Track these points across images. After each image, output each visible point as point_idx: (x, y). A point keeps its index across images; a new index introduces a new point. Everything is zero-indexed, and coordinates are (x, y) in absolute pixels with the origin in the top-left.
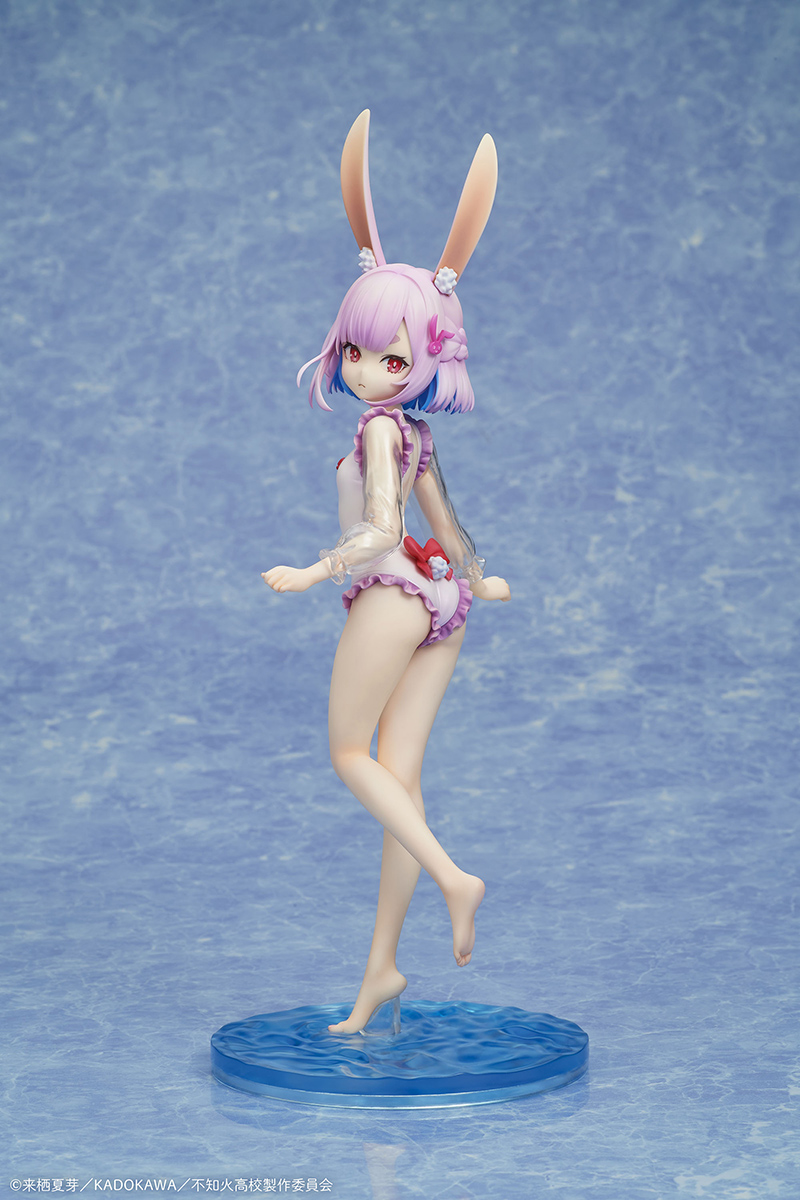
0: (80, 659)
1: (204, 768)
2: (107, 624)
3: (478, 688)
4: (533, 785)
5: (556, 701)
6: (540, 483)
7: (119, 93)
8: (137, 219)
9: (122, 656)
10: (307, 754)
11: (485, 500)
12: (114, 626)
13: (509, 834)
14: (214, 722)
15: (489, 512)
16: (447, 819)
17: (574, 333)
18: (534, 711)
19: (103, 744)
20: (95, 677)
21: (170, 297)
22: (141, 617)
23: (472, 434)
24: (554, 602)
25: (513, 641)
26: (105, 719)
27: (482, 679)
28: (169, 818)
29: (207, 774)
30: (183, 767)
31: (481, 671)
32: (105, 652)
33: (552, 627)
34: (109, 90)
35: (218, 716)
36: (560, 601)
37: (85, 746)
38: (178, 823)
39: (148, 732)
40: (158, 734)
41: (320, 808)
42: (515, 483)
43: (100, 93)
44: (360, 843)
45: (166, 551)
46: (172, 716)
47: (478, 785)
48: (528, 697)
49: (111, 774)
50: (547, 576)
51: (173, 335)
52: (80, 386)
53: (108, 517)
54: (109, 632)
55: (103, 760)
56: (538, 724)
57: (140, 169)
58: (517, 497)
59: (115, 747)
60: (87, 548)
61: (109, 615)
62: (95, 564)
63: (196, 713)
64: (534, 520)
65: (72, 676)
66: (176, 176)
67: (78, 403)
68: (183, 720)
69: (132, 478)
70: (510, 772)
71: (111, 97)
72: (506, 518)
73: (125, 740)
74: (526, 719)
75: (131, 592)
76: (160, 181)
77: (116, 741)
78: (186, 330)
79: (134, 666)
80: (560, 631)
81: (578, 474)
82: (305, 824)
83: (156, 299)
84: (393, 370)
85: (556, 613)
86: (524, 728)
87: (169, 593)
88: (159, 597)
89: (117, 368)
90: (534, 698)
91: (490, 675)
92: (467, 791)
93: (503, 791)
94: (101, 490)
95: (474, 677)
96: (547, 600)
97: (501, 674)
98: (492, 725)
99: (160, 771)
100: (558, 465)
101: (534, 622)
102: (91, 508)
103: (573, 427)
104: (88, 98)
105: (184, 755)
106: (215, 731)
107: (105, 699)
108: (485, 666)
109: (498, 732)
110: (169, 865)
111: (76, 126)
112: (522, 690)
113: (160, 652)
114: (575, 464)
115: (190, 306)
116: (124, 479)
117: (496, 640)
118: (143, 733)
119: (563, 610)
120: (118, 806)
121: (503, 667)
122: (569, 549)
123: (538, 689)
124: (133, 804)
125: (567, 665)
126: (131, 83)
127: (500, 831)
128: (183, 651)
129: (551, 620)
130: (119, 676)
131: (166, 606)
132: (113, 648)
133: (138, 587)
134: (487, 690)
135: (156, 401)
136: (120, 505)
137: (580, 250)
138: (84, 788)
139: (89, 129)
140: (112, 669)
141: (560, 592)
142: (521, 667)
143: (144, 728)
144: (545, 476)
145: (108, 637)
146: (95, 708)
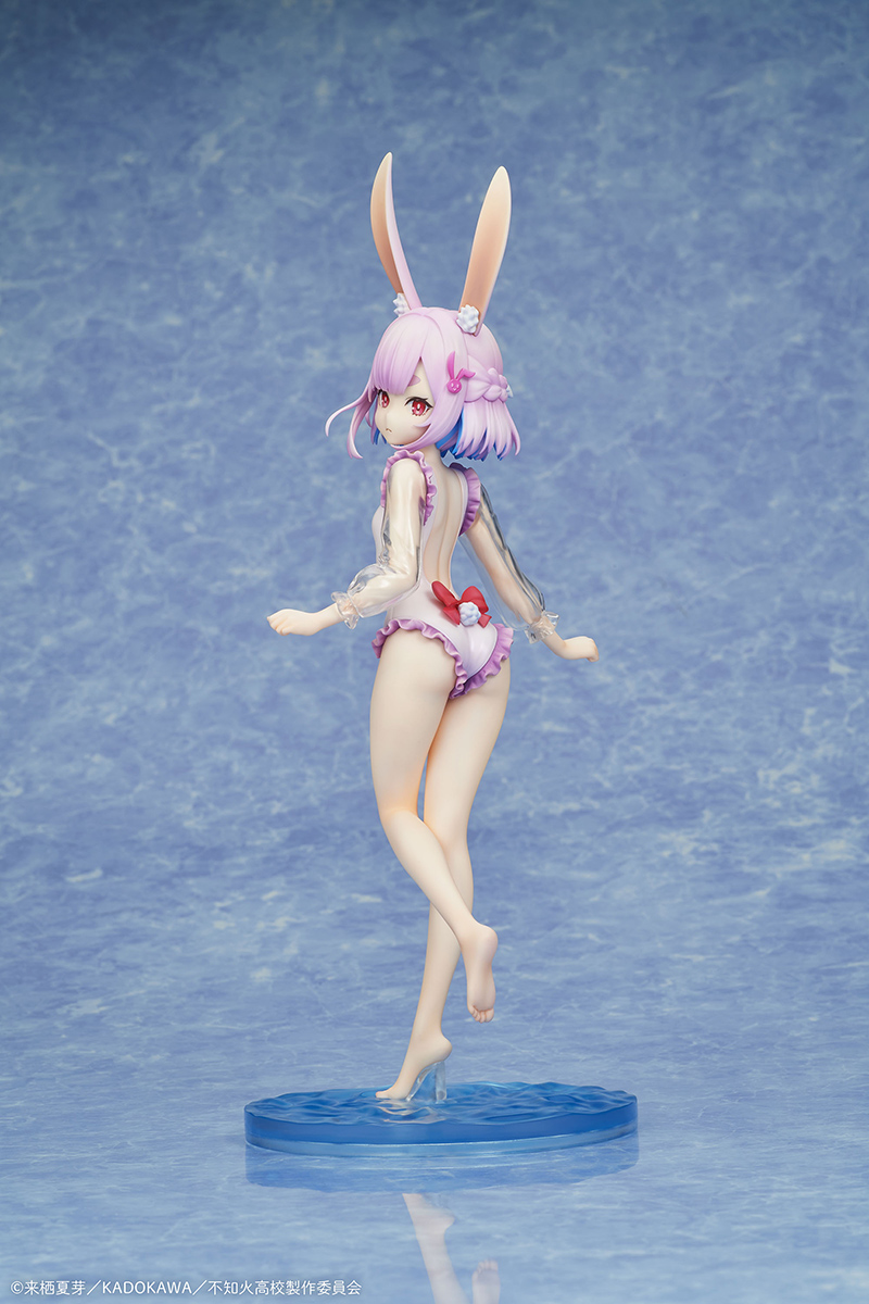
0: (249, 843)
1: (394, 944)
2: (277, 808)
3: (691, 862)
4: (761, 950)
5: (779, 872)
6: (745, 657)
7: (269, 272)
8: (293, 400)
9: (294, 839)
10: (508, 927)
11: (685, 675)
12: (285, 810)
13: (741, 993)
14: (402, 900)
15: (690, 687)
16: (669, 982)
17: (773, 504)
18: (756, 882)
19: (281, 923)
20: (267, 860)
21: (331, 479)
22: (314, 801)
23: (668, 609)
24: (769, 776)
25: (726, 815)
26: (280, 900)
27: (695, 852)
28: (359, 988)
29: (398, 948)
30: (371, 942)
31: (693, 845)
32: (276, 835)
33: (768, 800)
34: (259, 268)
35: (405, 894)
36: (775, 775)
37: (261, 925)
38: (370, 992)
39: (329, 911)
40: (341, 913)
41: (525, 976)
42: (717, 657)
43: (249, 272)
44: (575, 1005)
45: (337, 735)
46: (354, 896)
47: (701, 951)
48: (747, 869)
49: (292, 950)
50: (758, 750)
51: (334, 517)
52: (237, 571)
53: (273, 702)
54: (280, 817)
55: (282, 939)
56: (761, 894)
57: (295, 349)
58: (720, 671)
59: (293, 926)
60: (251, 734)
61: (279, 800)
62: (261, 750)
63: (382, 892)
64: (740, 694)
65: (243, 860)
66: (334, 355)
67: (235, 588)
68: (367, 899)
69: (298, 662)
70: (735, 939)
71: (261, 276)
72: (709, 693)
73: (305, 919)
74: (747, 890)
75: (302, 777)
76: (317, 360)
77: (294, 920)
78: (351, 511)
79: (310, 848)
80: (777, 804)
81: (786, 647)
82: (511, 990)
83: (317, 481)
84: (418, 412)
85: (771, 787)
86: (747, 898)
87: (344, 776)
88: (333, 781)
89: (277, 551)
90: (755, 870)
91: (703, 848)
92: (688, 957)
93: (728, 956)
94: (264, 675)
95: (686, 851)
96: (761, 774)
97: (715, 847)
98: (710, 896)
99: (346, 947)
100: (763, 638)
101: (748, 796)
102: (254, 694)
103: (778, 600)
104: (238, 277)
105: (371, 932)
106: (403, 908)
107: (281, 881)
108: (697, 840)
109: (717, 902)
110: (364, 1028)
111: (225, 307)
112: (739, 862)
113: (338, 834)
114: (784, 637)
115: (354, 487)
116: (289, 664)
117: (707, 814)
118: (322, 912)
119: (780, 783)
120: (302, 979)
121: (716, 841)
122: (781, 722)
123: (757, 860)
124: (318, 977)
125: (788, 836)
126: (282, 261)
127: (731, 991)
128: (363, 833)
129: (767, 793)
130: (294, 858)
131: (341, 789)
132: (286, 831)
133: (309, 771)
134: (700, 862)
135: (321, 584)
136: (285, 690)
137: (775, 419)
138: (264, 964)
139: (238, 309)
140: (286, 852)
141: (773, 766)
142: (737, 840)
143: (325, 908)
144: (750, 650)
145: (280, 820)
146: (270, 889)
